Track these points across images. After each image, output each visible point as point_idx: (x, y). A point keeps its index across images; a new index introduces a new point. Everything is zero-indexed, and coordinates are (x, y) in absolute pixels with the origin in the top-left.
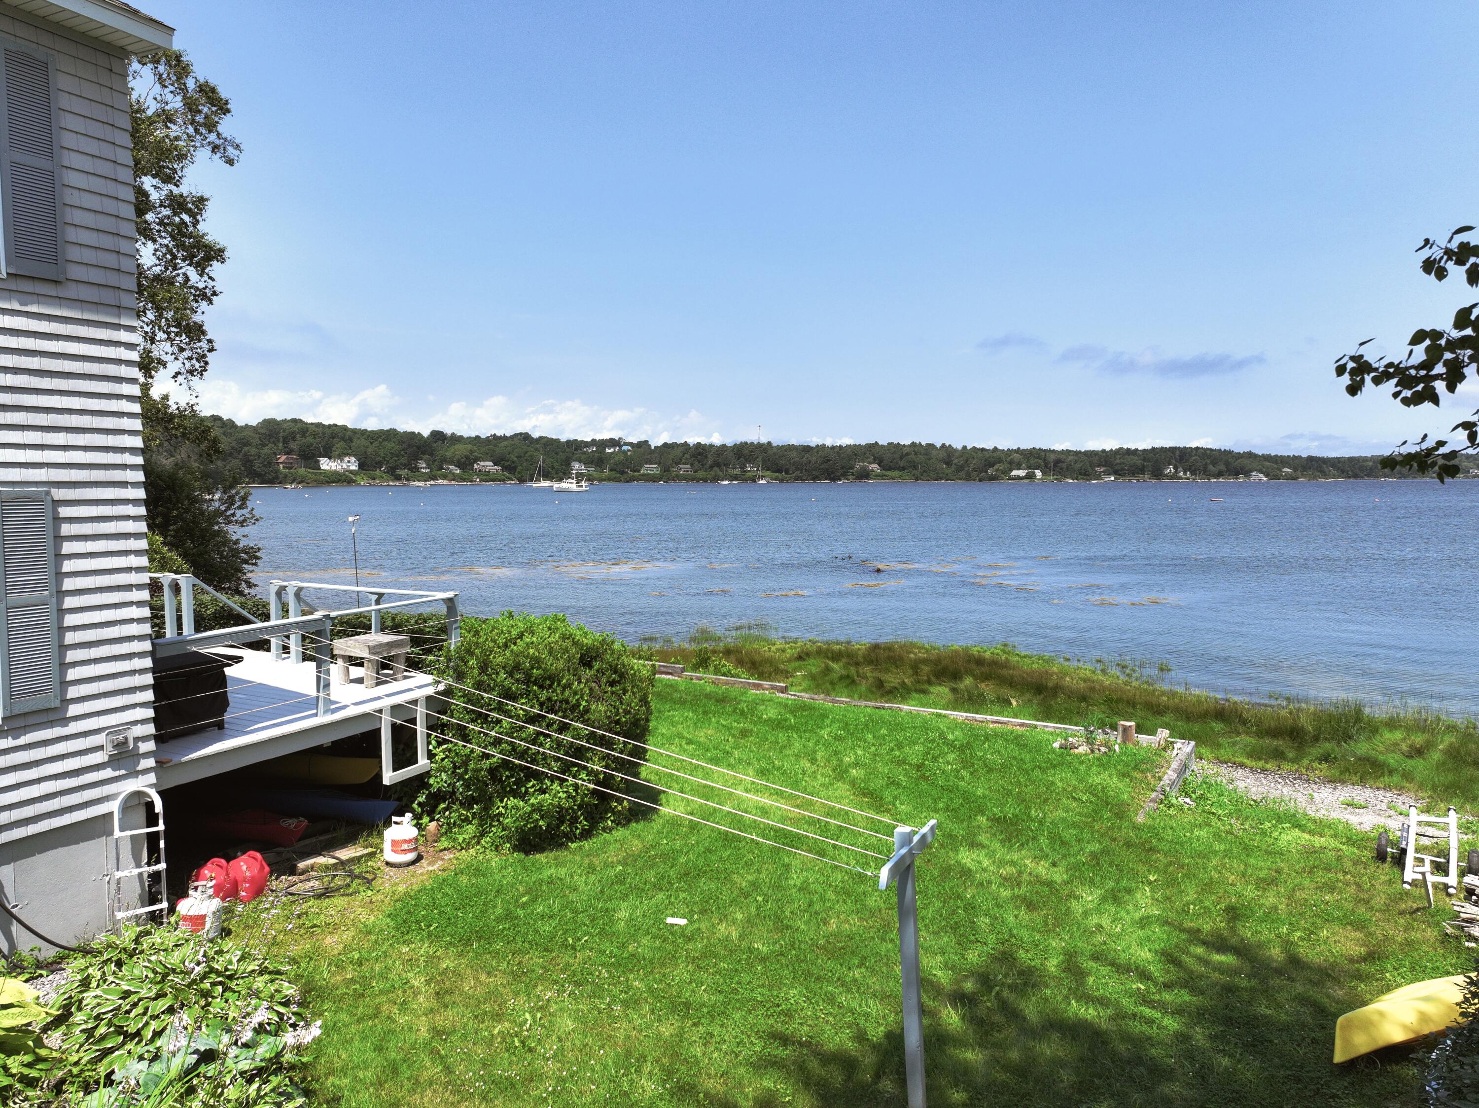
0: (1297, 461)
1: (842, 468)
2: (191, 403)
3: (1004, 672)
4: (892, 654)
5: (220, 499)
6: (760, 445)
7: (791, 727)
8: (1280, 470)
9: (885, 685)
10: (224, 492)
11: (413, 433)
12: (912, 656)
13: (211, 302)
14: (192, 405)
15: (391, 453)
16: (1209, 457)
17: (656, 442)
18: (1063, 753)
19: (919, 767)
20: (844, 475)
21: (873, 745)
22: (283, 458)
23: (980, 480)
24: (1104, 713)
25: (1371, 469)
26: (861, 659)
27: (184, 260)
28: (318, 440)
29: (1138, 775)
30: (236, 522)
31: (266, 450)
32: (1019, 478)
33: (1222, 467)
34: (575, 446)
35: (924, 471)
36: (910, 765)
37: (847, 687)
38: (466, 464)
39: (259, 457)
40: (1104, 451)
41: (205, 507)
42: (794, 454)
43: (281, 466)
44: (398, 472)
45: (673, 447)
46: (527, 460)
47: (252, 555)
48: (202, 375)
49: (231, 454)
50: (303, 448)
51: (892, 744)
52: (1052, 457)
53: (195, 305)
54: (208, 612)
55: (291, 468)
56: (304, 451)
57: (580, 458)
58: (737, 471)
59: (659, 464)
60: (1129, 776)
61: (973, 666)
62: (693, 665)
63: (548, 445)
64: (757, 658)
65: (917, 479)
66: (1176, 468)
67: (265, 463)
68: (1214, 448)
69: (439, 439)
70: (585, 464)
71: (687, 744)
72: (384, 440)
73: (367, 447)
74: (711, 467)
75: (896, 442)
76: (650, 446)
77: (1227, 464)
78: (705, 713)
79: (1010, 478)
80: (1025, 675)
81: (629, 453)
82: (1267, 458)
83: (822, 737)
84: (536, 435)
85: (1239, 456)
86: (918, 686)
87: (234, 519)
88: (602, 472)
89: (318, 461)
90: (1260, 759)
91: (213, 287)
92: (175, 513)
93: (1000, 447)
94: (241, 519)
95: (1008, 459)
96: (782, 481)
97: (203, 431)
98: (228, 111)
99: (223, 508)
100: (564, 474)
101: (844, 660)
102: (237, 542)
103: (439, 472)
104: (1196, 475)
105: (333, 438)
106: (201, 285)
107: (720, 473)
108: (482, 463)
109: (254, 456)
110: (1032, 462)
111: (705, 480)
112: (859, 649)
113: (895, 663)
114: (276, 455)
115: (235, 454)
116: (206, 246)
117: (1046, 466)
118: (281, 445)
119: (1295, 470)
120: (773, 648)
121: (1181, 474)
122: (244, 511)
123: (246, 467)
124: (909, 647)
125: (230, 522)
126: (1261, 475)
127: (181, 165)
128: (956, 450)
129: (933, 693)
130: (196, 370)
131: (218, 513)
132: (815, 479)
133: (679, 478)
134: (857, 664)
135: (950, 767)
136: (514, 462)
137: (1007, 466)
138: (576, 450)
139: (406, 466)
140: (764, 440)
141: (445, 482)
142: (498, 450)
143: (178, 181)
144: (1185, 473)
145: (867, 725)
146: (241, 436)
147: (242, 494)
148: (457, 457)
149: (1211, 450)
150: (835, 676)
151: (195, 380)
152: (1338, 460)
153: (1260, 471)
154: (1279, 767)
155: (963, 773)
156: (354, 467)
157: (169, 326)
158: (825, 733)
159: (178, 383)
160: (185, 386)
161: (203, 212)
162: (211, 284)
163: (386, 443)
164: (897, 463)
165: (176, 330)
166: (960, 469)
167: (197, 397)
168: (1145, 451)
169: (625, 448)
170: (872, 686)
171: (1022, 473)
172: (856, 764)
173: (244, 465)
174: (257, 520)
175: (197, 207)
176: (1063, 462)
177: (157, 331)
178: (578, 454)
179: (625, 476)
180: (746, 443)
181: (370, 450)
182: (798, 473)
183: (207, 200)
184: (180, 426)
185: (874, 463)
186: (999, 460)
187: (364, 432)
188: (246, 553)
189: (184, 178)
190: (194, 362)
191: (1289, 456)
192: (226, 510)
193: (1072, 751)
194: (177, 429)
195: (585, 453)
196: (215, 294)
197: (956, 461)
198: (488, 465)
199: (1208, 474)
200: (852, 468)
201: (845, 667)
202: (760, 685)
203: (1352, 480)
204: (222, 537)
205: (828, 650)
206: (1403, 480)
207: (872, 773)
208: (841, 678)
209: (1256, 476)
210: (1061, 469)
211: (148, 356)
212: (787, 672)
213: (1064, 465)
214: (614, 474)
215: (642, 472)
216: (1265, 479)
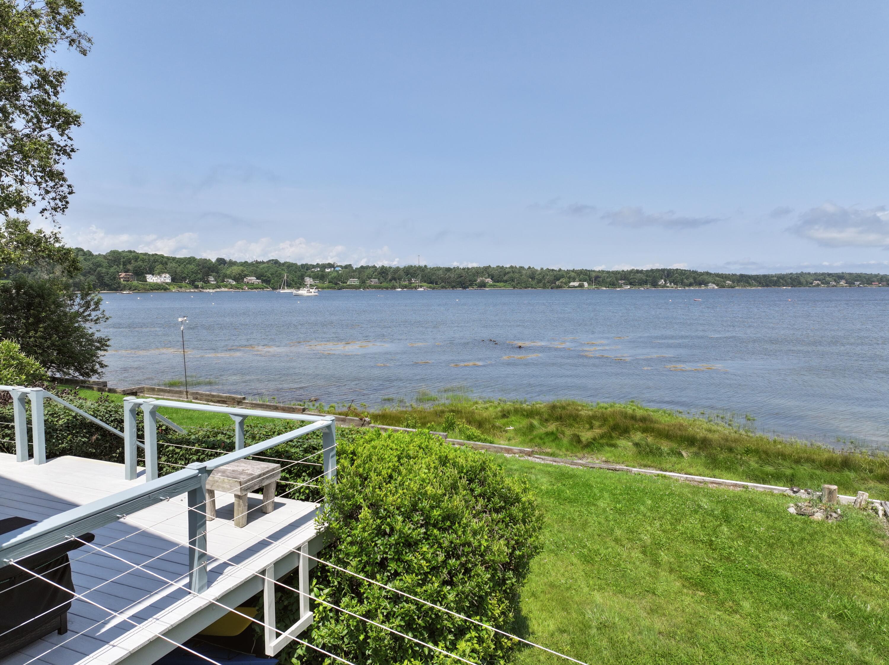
0: (734, 277)
1: (470, 281)
2: (55, 232)
5: (79, 304)
6: (420, 268)
8: (725, 282)
10: (82, 299)
11: (206, 259)
13: (69, 156)
14: (56, 234)
15: (192, 272)
16: (684, 274)
17: (356, 266)
20: (471, 285)
22: (123, 275)
23: (552, 288)
24: (757, 463)
25: (776, 281)
27: (48, 123)
28: (145, 264)
30: (92, 320)
31: (112, 270)
32: (574, 287)
33: (692, 280)
34: (306, 267)
35: (519, 283)
37: (553, 441)
38: (239, 278)
39: (108, 274)
40: (623, 271)
41: (68, 310)
42: (441, 272)
43: (122, 280)
44: (196, 283)
45: (367, 268)
46: (277, 276)
47: (103, 344)
48: (63, 211)
49: (89, 272)
50: (136, 269)
52: (594, 275)
53: (57, 157)
54: (61, 422)
55: (128, 281)
56: (136, 270)
57: (310, 274)
58: (406, 283)
59: (359, 278)
63: (290, 267)
65: (514, 288)
66: (665, 281)
67: (112, 278)
68: (686, 269)
69: (222, 263)
70: (313, 278)
72: (187, 264)
73: (176, 268)
74: (391, 280)
75: (501, 266)
76: (352, 267)
77: (694, 278)
79: (569, 287)
81: (340, 272)
82: (718, 275)
84: (282, 261)
85: (702, 274)
86: (606, 441)
87: (90, 318)
88: (324, 283)
89: (145, 277)
91: (72, 145)
92: (44, 314)
93: (563, 269)
94: (95, 318)
95: (568, 276)
96: (434, 288)
97: (65, 254)
98: (82, 11)
99: (81, 310)
100: (300, 284)
101: (537, 417)
102: (93, 335)
103: (222, 284)
104: (677, 285)
105: (156, 262)
106: (62, 144)
107: (396, 284)
108: (249, 278)
109: (104, 273)
110: (582, 277)
111: (387, 288)
113: (574, 420)
114: (118, 272)
115: (92, 272)
116: (65, 113)
117: (590, 280)
118: (121, 266)
119: (733, 282)
120: (479, 407)
121: (668, 285)
122: (98, 313)
123: (99, 280)
125: (87, 320)
126: (714, 285)
127: (43, 47)
128: (537, 270)
130: (59, 207)
131: (78, 314)
132: (453, 287)
133: (370, 287)
134: (547, 420)
136: (269, 277)
137: (567, 279)
138: (307, 270)
139: (202, 280)
140: (422, 264)
141: (226, 289)
142: (259, 270)
143: (42, 59)
144: (670, 284)
146: (95, 261)
147: (96, 300)
148: (233, 274)
149: (685, 270)
150: (539, 432)
151: (58, 215)
152: (757, 276)
153: (714, 283)
156: (168, 280)
157: (35, 171)
159: (44, 217)
160: (50, 219)
161: (62, 84)
162: (69, 142)
163: (188, 266)
164: (502, 278)
165: (41, 174)
166: (539, 281)
167: (59, 228)
168: (647, 271)
169: (337, 269)
170: (572, 441)
171: (576, 284)
173: (98, 279)
174: (107, 319)
175: (57, 80)
176: (600, 277)
177: (25, 175)
178: (309, 272)
179: (338, 286)
180: (412, 266)
181: (178, 270)
182: (443, 284)
183: (65, 75)
184: (45, 249)
185: (488, 278)
186: (563, 277)
187: (174, 259)
188: (99, 342)
189: (46, 58)
190: (58, 201)
191: (729, 274)
192: (83, 312)
193: (813, 518)
194: (43, 251)
195: (312, 272)
196: (73, 150)
197: (537, 277)
198: (253, 279)
199: (684, 284)
200: (476, 281)
201: (543, 424)
203: (765, 288)
204: (82, 332)
205: (520, 409)
206: (793, 288)
208: (546, 434)
209: (711, 286)
210: (599, 281)
211: (19, 194)
212: (500, 427)
213: (601, 279)
214: (331, 285)
215: (348, 283)
216: (716, 287)
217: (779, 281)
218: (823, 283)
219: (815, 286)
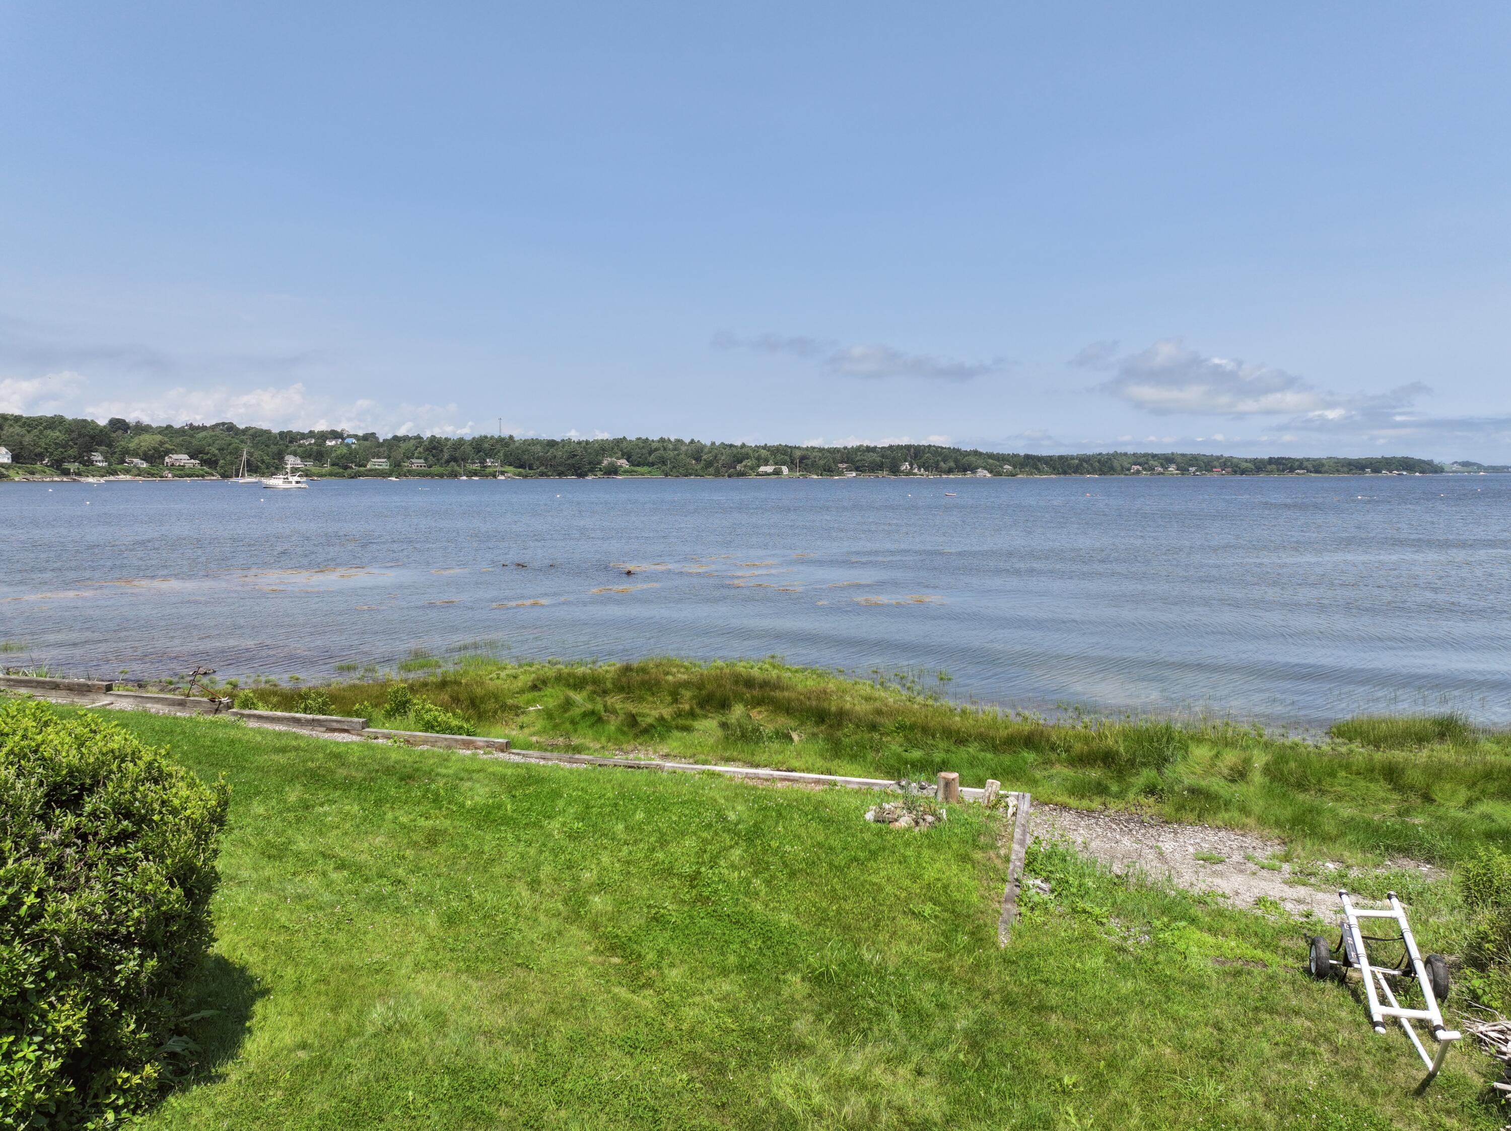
0: (1015, 459)
1: (590, 463)
3: (778, 694)
4: (647, 677)
6: (501, 440)
7: (506, 821)
8: (1002, 467)
9: (639, 719)
11: (85, 421)
12: (670, 678)
15: (56, 444)
16: (940, 454)
17: (384, 434)
18: (881, 830)
19: (693, 879)
20: (592, 471)
21: (626, 843)
23: (729, 476)
24: (901, 746)
25: (1077, 466)
26: (609, 685)
29: (978, 855)
32: (766, 474)
33: (952, 464)
34: (288, 440)
35: (674, 467)
36: (680, 876)
37: (592, 726)
38: (155, 457)
40: (845, 448)
42: (538, 448)
44: (66, 465)
45: (404, 440)
46: (231, 453)
51: (652, 839)
52: (798, 454)
57: (296, 450)
58: (477, 466)
59: (389, 458)
60: (969, 859)
61: (742, 689)
62: (387, 711)
63: (259, 437)
64: (479, 691)
65: (666, 475)
66: (911, 465)
68: (944, 446)
69: (119, 428)
70: (301, 457)
71: (337, 869)
72: (45, 428)
73: (23, 436)
74: (448, 462)
75: (644, 437)
76: (377, 439)
77: (956, 461)
78: (378, 803)
79: (758, 475)
80: (802, 697)
81: (354, 446)
82: (991, 456)
83: (550, 835)
84: (241, 426)
85: (967, 454)
86: (681, 722)
88: (322, 466)
90: (1083, 797)
93: (748, 444)
95: (756, 455)
96: (526, 476)
100: (277, 468)
101: (590, 688)
103: (120, 467)
104: (929, 471)
107: (458, 469)
108: (175, 456)
110: (779, 458)
111: (441, 476)
112: (607, 671)
113: (650, 689)
117: (792, 463)
119: (1015, 467)
120: (503, 674)
121: (916, 471)
124: (665, 666)
126: (986, 472)
128: (705, 446)
129: (698, 730)
132: (561, 474)
133: (410, 473)
134: (605, 692)
135: (736, 874)
136: (215, 456)
137: (754, 462)
138: (291, 442)
139: (77, 459)
140: (505, 434)
141: (128, 477)
142: (195, 442)
144: (919, 469)
145: (616, 805)
148: (143, 449)
149: (942, 448)
150: (576, 712)
152: (1050, 457)
153: (985, 468)
154: (1104, 804)
155: (757, 882)
156: (6, 459)
158: (554, 826)
163: (49, 431)
164: (646, 458)
166: (709, 464)
168: (883, 448)
169: (348, 440)
170: (623, 725)
171: (769, 469)
172: (601, 886)
176: (808, 458)
178: (293, 447)
179: (349, 471)
180: (486, 437)
181: (27, 439)
182: (542, 468)
185: (622, 458)
186: (747, 457)
191: (1009, 455)
193: (891, 826)
195: (300, 446)
197: (705, 457)
198: (182, 459)
199: (939, 471)
200: (600, 463)
201: (591, 699)
202: (472, 742)
203: (1062, 476)
205: (569, 674)
206: (1103, 476)
207: (624, 903)
208: (585, 715)
209: (981, 473)
210: (806, 465)
212: (518, 707)
213: (809, 462)
214: (336, 469)
215: (368, 467)
216: (989, 475)
217: (1081, 465)
218: (1145, 469)
219: (1133, 474)
